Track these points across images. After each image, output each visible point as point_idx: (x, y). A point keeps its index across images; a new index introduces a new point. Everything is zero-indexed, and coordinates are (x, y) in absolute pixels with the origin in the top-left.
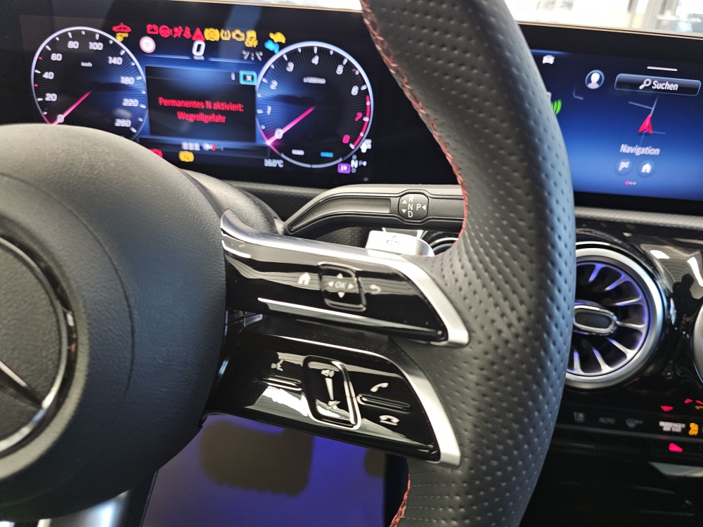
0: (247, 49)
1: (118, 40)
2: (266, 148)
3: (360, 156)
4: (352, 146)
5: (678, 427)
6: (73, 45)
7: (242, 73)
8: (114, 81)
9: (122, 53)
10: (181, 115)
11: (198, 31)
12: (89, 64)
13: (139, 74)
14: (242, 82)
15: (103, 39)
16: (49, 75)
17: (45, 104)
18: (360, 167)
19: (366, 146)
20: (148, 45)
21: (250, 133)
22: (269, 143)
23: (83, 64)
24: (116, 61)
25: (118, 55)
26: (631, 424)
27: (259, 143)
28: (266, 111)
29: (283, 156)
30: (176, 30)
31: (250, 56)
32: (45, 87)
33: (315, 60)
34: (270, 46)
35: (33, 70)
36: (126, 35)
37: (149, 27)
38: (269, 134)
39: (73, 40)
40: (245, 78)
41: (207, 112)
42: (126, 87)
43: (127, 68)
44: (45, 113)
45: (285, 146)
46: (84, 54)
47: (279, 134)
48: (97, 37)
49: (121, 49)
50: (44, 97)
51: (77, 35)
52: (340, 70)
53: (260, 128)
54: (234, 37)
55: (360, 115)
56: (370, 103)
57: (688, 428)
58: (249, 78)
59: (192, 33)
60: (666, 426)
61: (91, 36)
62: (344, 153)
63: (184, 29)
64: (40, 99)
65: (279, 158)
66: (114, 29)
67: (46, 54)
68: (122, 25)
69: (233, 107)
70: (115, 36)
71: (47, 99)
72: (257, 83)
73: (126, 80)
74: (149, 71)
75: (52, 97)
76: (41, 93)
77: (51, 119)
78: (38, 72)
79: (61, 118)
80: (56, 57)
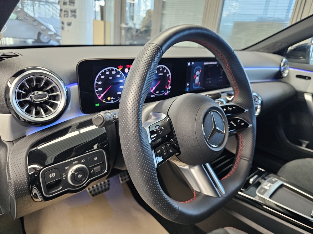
1: (119, 70)
2: (151, 92)
3: (169, 90)
4: (167, 88)
6: (108, 73)
8: (118, 81)
9: (120, 73)
12: (112, 78)
13: (124, 79)
16: (100, 83)
17: (98, 92)
18: (169, 93)
19: (169, 88)
20: (127, 70)
22: (152, 91)
23: (110, 78)
24: (118, 76)
25: (119, 74)
29: (155, 94)
32: (98, 86)
33: (161, 70)
35: (96, 82)
36: (122, 69)
37: (127, 66)
38: (152, 89)
42: (121, 83)
43: (121, 77)
44: (98, 94)
45: (155, 91)
46: (111, 75)
47: (154, 88)
48: (114, 70)
50: (98, 89)
51: (109, 70)
52: (165, 71)
55: (168, 81)
56: (170, 78)
61: (112, 70)
62: (166, 90)
64: (97, 90)
65: (154, 94)
66: (119, 67)
67: (100, 76)
68: (121, 66)
71: (99, 90)
75: (100, 89)
76: (97, 89)
77: (99, 96)
78: (97, 82)
79: (102, 95)
80: (103, 77)
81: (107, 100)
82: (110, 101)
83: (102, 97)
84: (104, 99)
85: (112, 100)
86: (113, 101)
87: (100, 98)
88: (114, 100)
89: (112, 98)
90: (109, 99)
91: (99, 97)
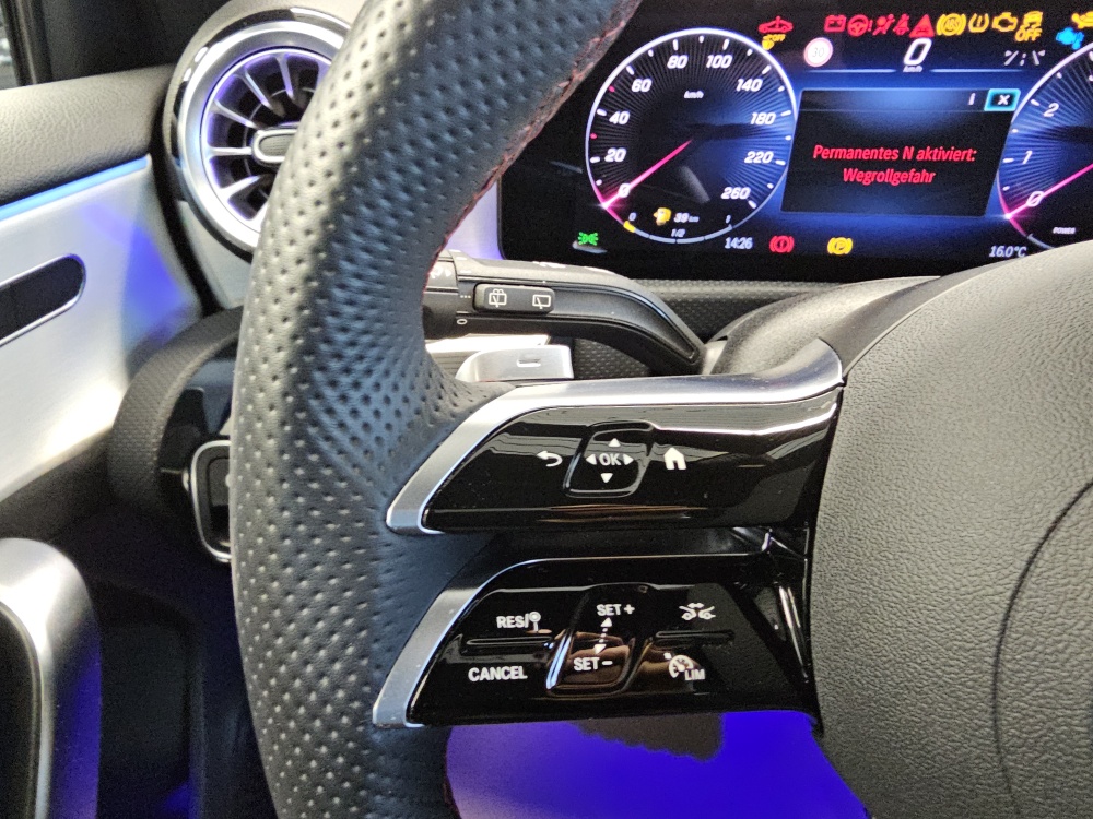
0: (1015, 46)
1: (764, 48)
2: (1001, 225)
6: (677, 62)
7: (992, 92)
8: (738, 120)
9: (765, 70)
10: (849, 175)
11: (925, 21)
12: (700, 95)
13: (789, 106)
14: (987, 108)
15: (735, 49)
16: (620, 118)
17: (601, 168)
20: (818, 52)
22: (1008, 216)
23: (688, 95)
24: (750, 85)
25: (756, 75)
27: (990, 216)
28: (1019, 157)
29: (1031, 239)
30: (881, 21)
31: (1018, 58)
32: (607, 135)
34: (1066, 37)
35: (595, 110)
36: (782, 37)
38: (1013, 200)
39: (679, 53)
40: (996, 99)
41: (902, 165)
42: (756, 130)
43: (769, 96)
44: (600, 183)
45: (1039, 219)
46: (696, 74)
47: (1034, 200)
48: (726, 45)
49: (765, 63)
50: (603, 154)
51: (687, 46)
53: (999, 190)
54: (996, 25)
58: (1004, 100)
59: (912, 25)
61: (714, 45)
63: (898, 18)
64: (595, 160)
66: (762, 28)
67: (624, 81)
69: (956, 155)
70: (759, 40)
71: (608, 159)
72: (1016, 109)
73: (761, 119)
74: (808, 99)
75: (616, 155)
76: (599, 149)
77: (607, 191)
78: (602, 113)
79: (624, 190)
80: (641, 85)
81: (646, 222)
82: (666, 230)
83: (621, 201)
84: (633, 216)
85: (680, 226)
86: (681, 232)
87: (606, 205)
88: (691, 229)
89: (682, 218)
91: (606, 196)
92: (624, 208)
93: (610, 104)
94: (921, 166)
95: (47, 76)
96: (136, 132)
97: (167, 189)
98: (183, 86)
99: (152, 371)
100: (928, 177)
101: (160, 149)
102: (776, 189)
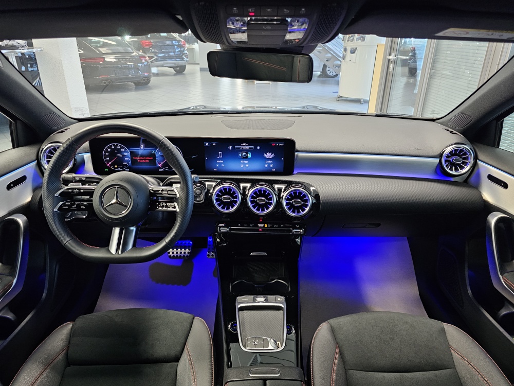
1: (123, 146)
2: (159, 167)
5: (262, 225)
6: (113, 147)
7: (152, 151)
8: (123, 154)
9: (124, 148)
10: (138, 161)
12: (117, 151)
13: (129, 153)
14: (152, 153)
15: (120, 146)
16: (107, 154)
17: (106, 160)
21: (155, 164)
23: (115, 151)
24: (123, 150)
26: (251, 225)
27: (157, 166)
28: (158, 159)
29: (164, 168)
32: (106, 156)
38: (159, 164)
41: (144, 160)
42: (125, 156)
43: (126, 151)
45: (164, 166)
46: (116, 149)
47: (162, 163)
51: (114, 145)
53: (157, 162)
57: (264, 225)
60: (260, 225)
61: (117, 145)
65: (162, 169)
67: (107, 149)
69: (151, 158)
72: (155, 153)
73: (126, 154)
74: (131, 152)
75: (108, 159)
79: (110, 163)
80: (109, 150)
81: (114, 167)
84: (112, 167)
89: (119, 167)
90: (116, 166)
91: (108, 164)
92: (110, 165)
93: (106, 152)
94: (147, 160)
95: (18, 146)
96: (34, 157)
97: (39, 165)
98: (43, 149)
99: (37, 192)
100: (148, 161)
101: (38, 159)
102: (130, 163)
